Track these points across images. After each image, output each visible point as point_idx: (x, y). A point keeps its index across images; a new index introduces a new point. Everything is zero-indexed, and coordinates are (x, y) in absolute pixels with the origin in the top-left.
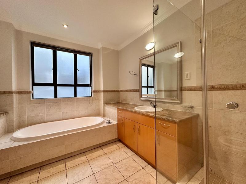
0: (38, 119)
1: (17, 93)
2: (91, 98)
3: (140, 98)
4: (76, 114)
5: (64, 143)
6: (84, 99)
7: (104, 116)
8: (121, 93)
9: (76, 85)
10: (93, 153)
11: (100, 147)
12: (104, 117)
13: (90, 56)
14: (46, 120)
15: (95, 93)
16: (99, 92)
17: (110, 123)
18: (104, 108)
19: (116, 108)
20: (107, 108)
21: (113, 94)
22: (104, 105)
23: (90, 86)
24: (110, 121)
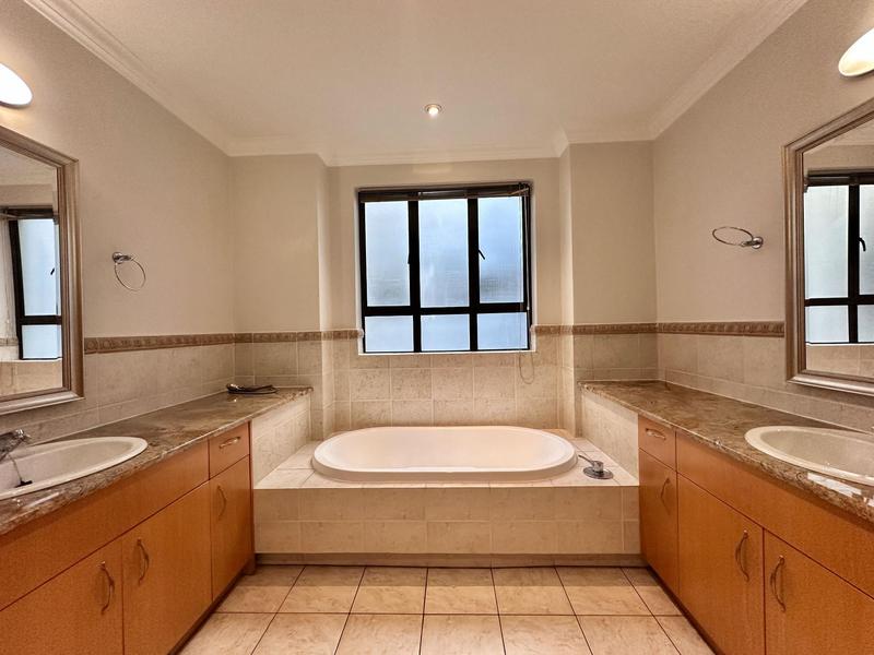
0: (374, 412)
1: (329, 338)
2: (528, 357)
3: (790, 375)
4: (477, 409)
5: (424, 514)
6: (502, 358)
7: (580, 433)
8: (663, 338)
9: (475, 308)
10: (521, 585)
11: (554, 567)
12: (578, 441)
13: (522, 194)
14: (392, 417)
15: (543, 337)
16: (558, 330)
17: (600, 475)
18: (578, 401)
19: (636, 416)
20: (594, 404)
21: (620, 342)
22: (578, 390)
23: (525, 310)
24: (600, 464)
